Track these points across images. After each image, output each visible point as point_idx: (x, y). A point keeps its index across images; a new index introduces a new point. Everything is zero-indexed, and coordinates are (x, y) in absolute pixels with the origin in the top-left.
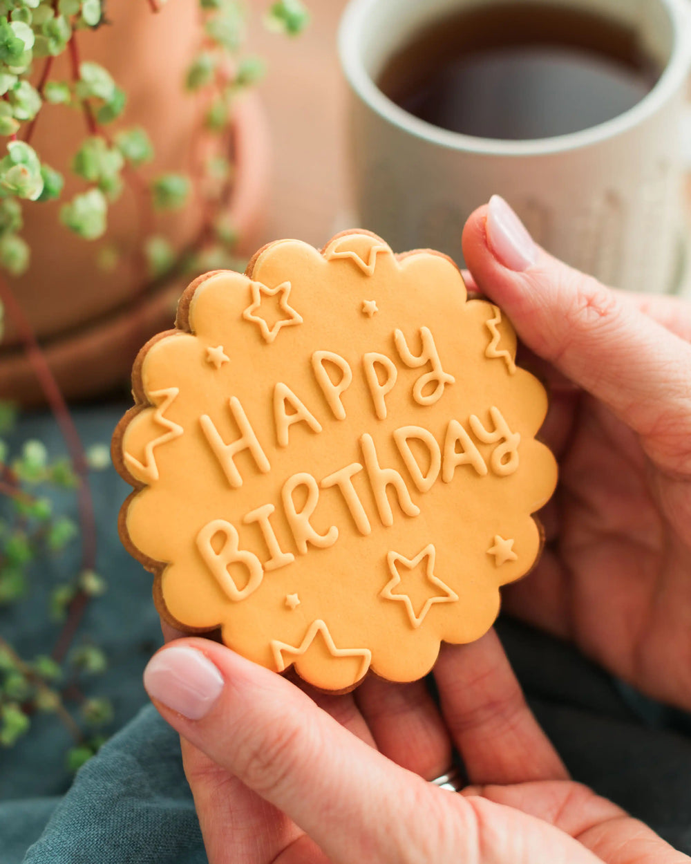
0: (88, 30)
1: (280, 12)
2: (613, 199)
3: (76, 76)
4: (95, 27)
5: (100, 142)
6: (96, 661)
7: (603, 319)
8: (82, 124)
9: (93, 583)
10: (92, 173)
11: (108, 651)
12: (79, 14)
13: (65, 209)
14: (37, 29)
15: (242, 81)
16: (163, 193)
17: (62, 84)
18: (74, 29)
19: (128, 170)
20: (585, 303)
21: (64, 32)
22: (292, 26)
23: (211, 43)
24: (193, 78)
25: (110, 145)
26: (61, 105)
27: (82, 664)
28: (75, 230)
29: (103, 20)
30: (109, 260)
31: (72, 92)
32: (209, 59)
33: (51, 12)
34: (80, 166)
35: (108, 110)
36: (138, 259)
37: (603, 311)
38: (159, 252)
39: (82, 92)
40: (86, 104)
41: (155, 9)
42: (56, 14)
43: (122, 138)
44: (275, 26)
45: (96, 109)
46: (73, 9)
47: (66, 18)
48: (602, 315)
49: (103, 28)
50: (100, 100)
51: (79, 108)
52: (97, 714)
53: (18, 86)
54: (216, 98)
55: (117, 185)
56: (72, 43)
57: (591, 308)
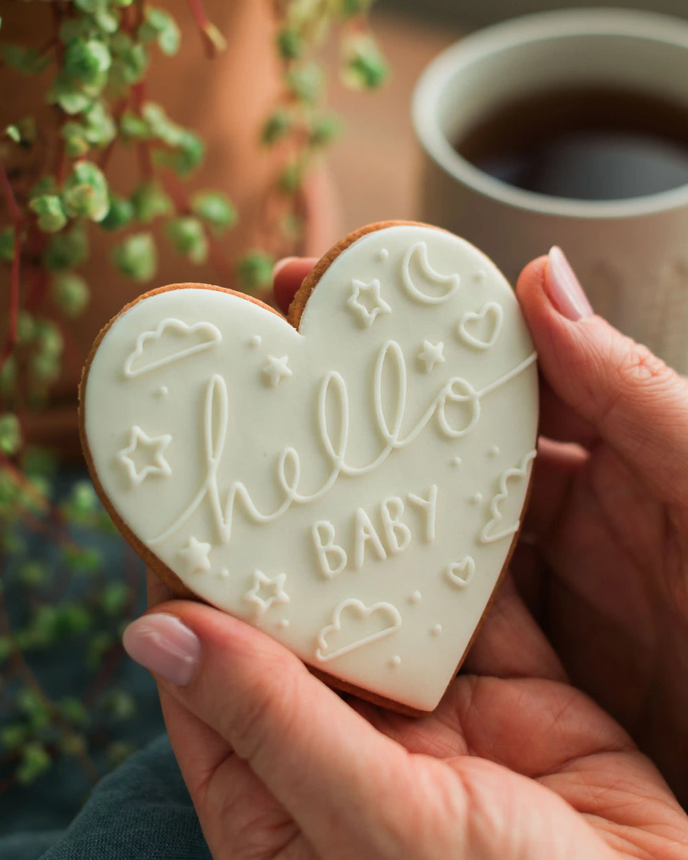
2: (682, 270)
7: (655, 379)
14: (114, 54)
20: (637, 361)
21: (141, 62)
22: (371, 80)
23: (293, 96)
24: (271, 132)
28: (127, 272)
33: (128, 39)
37: (655, 372)
42: (135, 42)
44: (353, 80)
47: (145, 47)
48: (654, 374)
53: (90, 108)
54: (293, 157)
57: (643, 367)
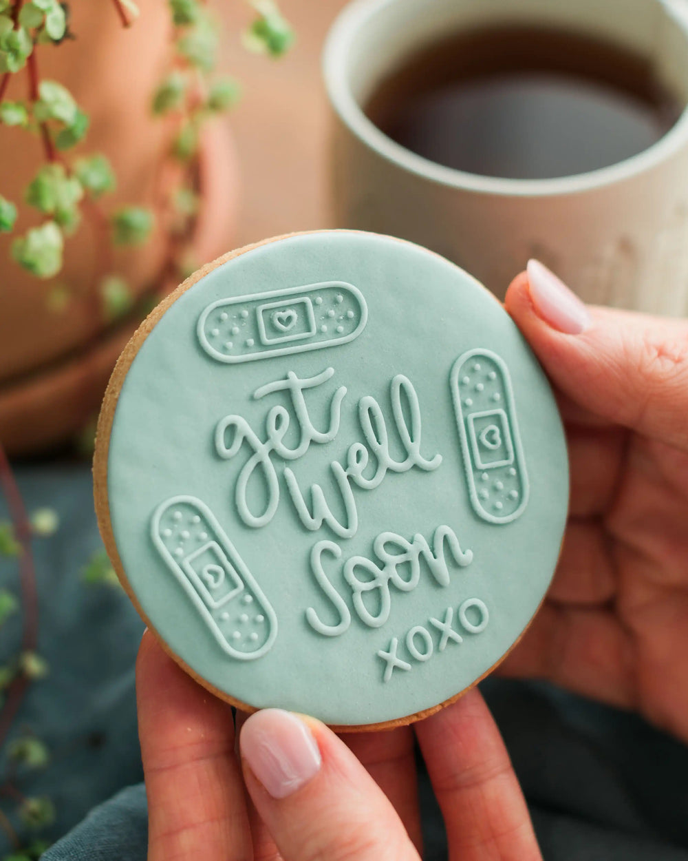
0: (50, 45)
1: (261, 30)
2: (626, 247)
3: (34, 95)
4: (57, 42)
5: (58, 170)
6: (36, 754)
8: (39, 150)
9: (34, 666)
10: (49, 205)
11: (50, 743)
12: (41, 27)
13: (18, 242)
15: (215, 105)
16: (124, 227)
17: (18, 104)
18: (35, 42)
19: (88, 203)
20: (655, 353)
21: (25, 47)
22: (275, 46)
23: (184, 62)
24: (161, 100)
25: (69, 173)
26: (18, 127)
27: (22, 756)
28: (28, 267)
29: (67, 35)
30: (59, 301)
31: (30, 113)
32: (179, 80)
33: (10, 24)
34: (36, 196)
35: (68, 134)
36: (93, 301)
37: (677, 358)
38: (116, 292)
39: (40, 113)
40: (44, 127)
41: (126, 23)
42: (16, 27)
43: (82, 165)
44: (256, 45)
45: (55, 133)
46: (35, 21)
47: (27, 30)
48: (677, 361)
49: (67, 43)
50: (60, 122)
51: (36, 133)
52: (35, 815)
54: (185, 123)
55: (74, 218)
56: (31, 60)
57: (663, 357)
